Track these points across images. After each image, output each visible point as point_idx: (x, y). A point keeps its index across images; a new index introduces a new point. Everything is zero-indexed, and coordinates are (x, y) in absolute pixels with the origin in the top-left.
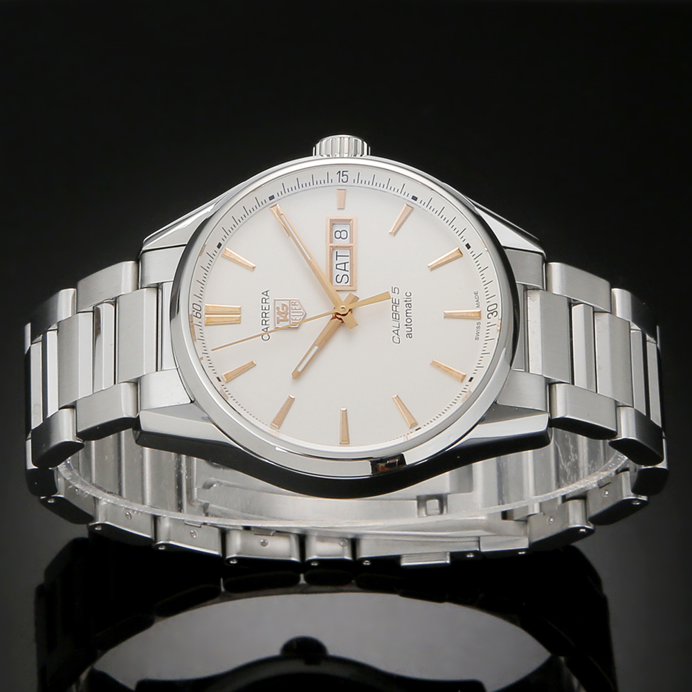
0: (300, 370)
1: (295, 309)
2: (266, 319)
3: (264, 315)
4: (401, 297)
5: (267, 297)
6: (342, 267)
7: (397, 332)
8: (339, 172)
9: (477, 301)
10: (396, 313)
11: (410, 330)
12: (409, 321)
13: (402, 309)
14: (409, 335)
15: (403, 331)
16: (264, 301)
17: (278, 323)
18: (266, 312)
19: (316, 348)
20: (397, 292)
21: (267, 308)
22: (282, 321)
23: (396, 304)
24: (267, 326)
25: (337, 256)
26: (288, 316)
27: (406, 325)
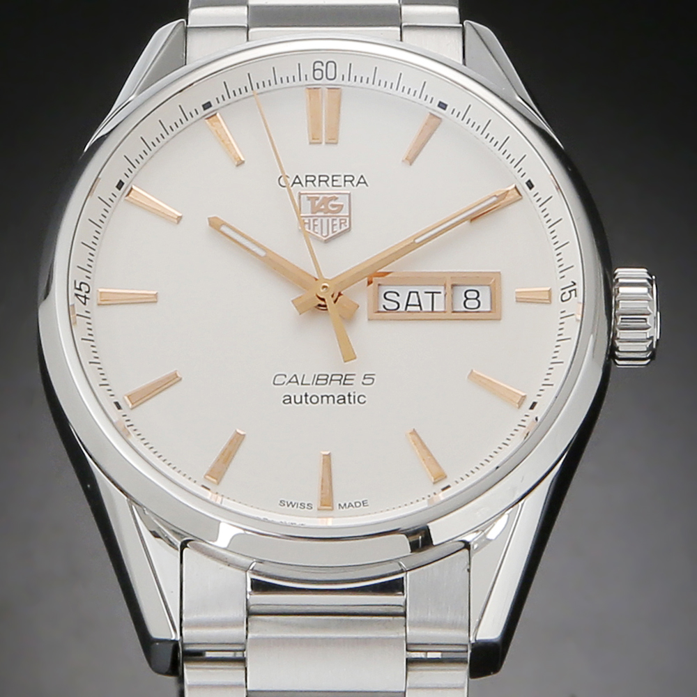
0: (224, 229)
1: (333, 225)
2: (316, 182)
3: (324, 180)
4: (357, 388)
5: (355, 183)
6: (413, 300)
7: (294, 380)
8: (575, 284)
9: (350, 505)
10: (328, 379)
11: (298, 401)
12: (314, 399)
13: (336, 389)
14: (288, 400)
15: (296, 391)
16: (348, 179)
17: (309, 199)
18: (330, 182)
19: (262, 253)
20: (365, 381)
21: (335, 183)
22: (313, 205)
23: (344, 380)
24: (304, 183)
25: (433, 293)
26: (322, 214)
27: (306, 395)
